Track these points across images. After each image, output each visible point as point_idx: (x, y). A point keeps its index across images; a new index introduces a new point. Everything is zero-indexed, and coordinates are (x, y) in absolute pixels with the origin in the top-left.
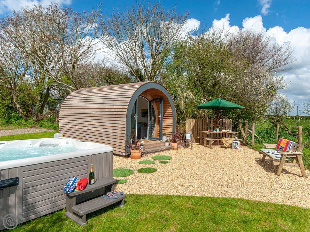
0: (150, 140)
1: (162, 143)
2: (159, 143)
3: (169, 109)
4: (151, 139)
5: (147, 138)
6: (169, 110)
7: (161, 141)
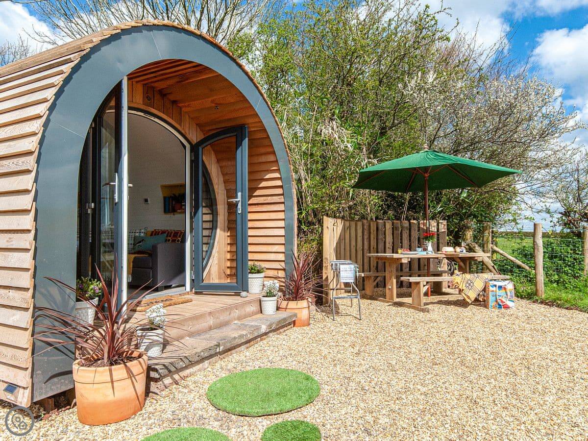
0: (196, 293)
1: (250, 302)
2: (236, 307)
3: (267, 177)
4: (200, 288)
5: (184, 285)
6: (271, 180)
7: (244, 294)
